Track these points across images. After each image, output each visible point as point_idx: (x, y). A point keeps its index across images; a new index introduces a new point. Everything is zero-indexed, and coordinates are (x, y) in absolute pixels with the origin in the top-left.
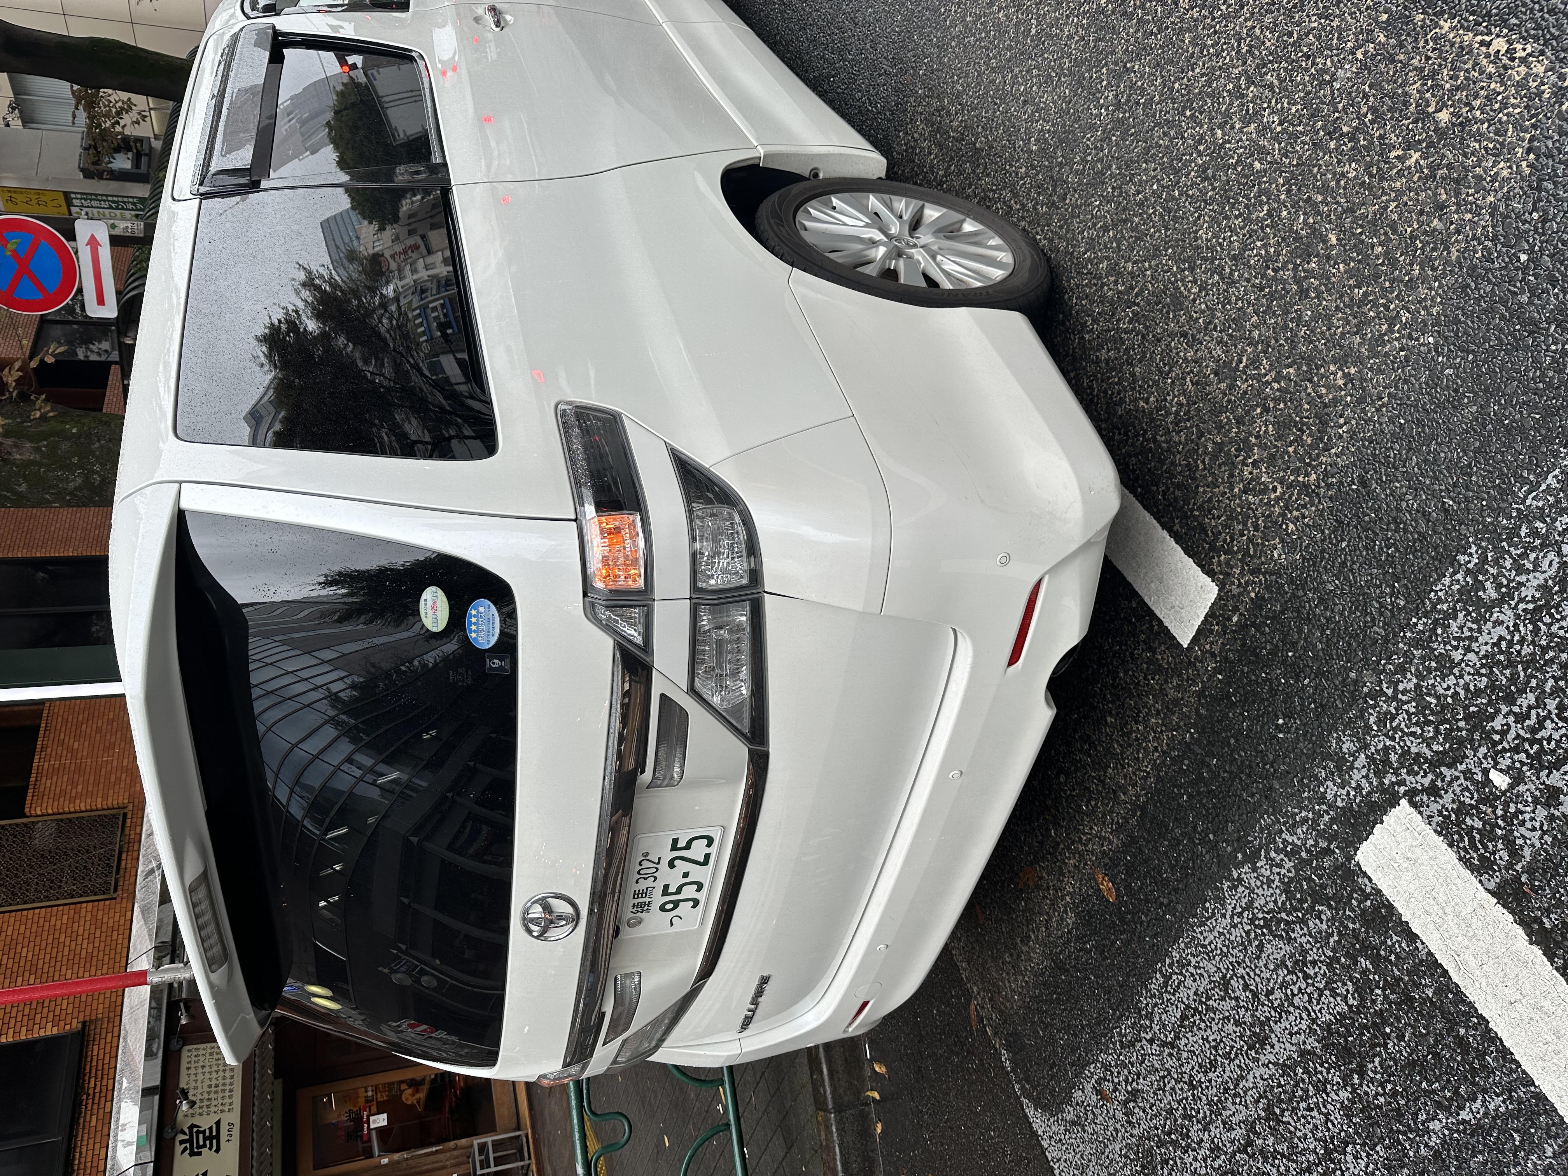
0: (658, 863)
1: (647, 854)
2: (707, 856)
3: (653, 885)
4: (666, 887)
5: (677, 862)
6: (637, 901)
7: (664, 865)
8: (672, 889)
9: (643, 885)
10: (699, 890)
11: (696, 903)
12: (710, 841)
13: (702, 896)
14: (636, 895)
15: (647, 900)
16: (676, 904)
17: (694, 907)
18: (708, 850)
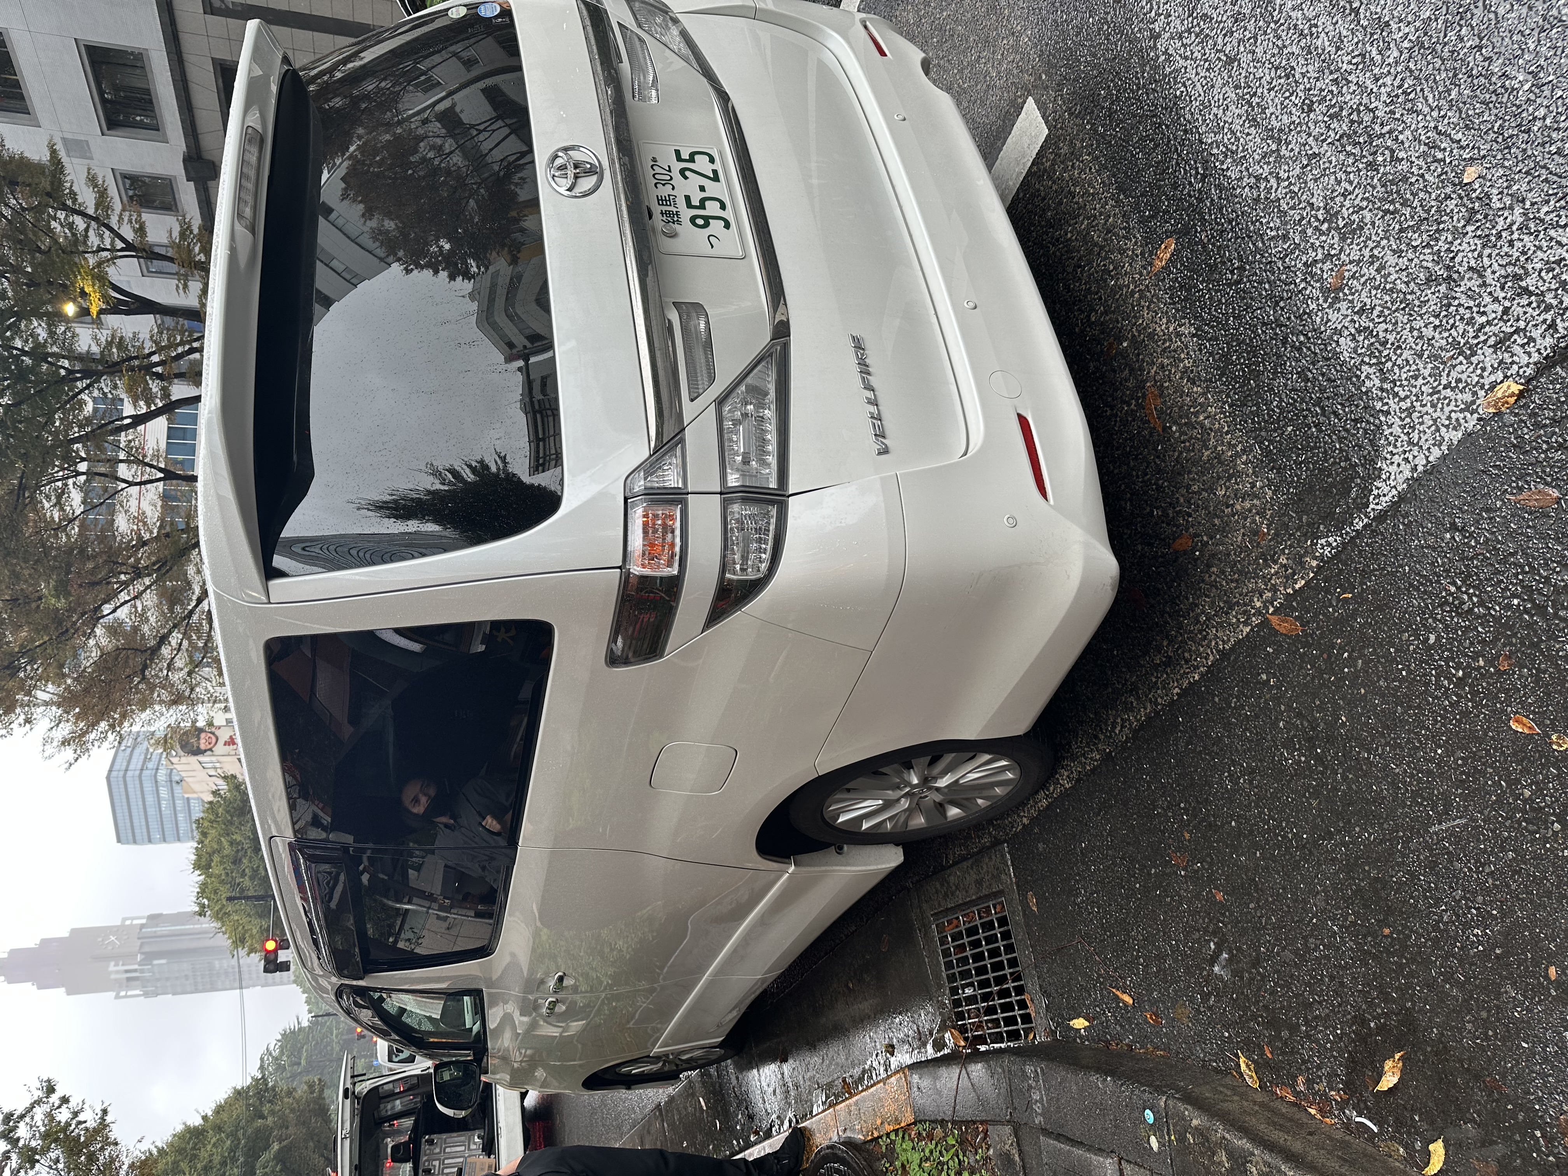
0: (670, 171)
1: (654, 160)
2: (715, 172)
3: (672, 193)
4: (688, 198)
5: (687, 173)
6: (664, 208)
7: (676, 173)
8: (695, 202)
9: (665, 191)
10: (723, 207)
11: (727, 225)
12: (712, 160)
13: (728, 214)
14: (661, 201)
15: (675, 210)
16: (707, 219)
18: (714, 167)
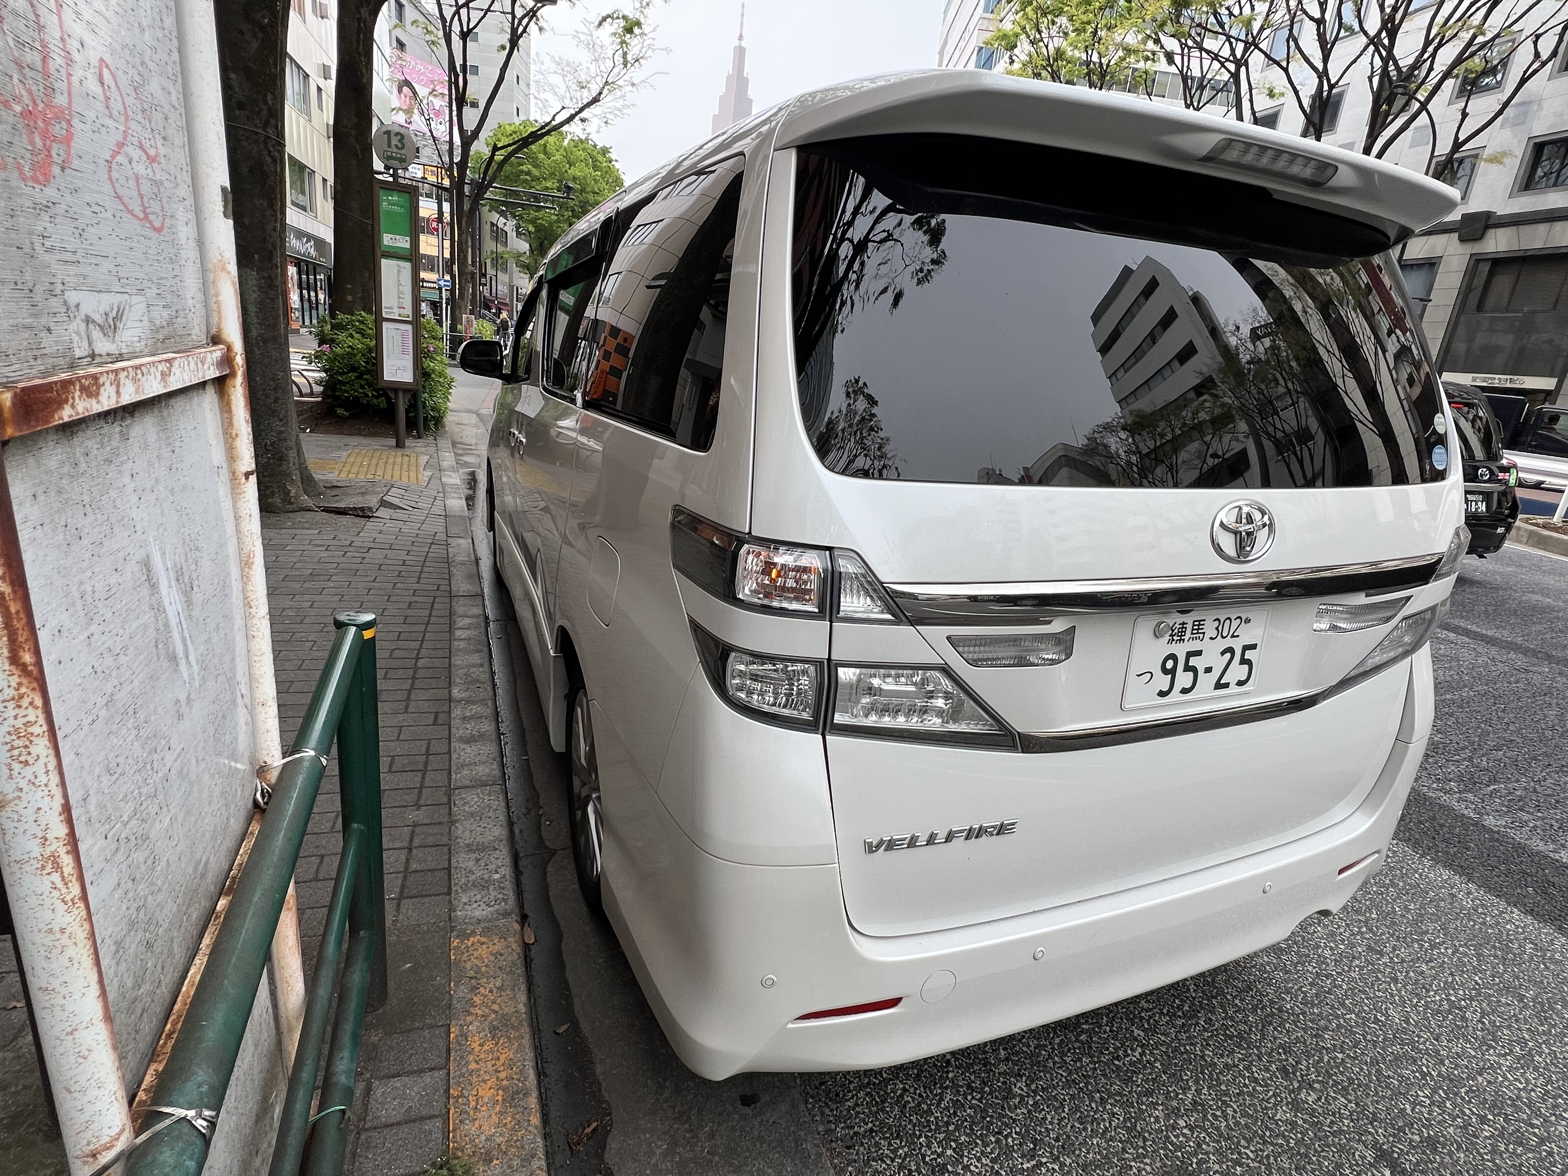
0: (1233, 636)
1: (1248, 621)
2: (1227, 685)
3: (1207, 636)
4: (1199, 653)
5: (1228, 655)
6: (1189, 627)
8: (1193, 661)
9: (1209, 629)
10: (1185, 691)
12: (1241, 683)
13: (1175, 696)
14: (1198, 624)
15: (1186, 638)
16: (1172, 672)
17: (1162, 694)
18: (1233, 685)
